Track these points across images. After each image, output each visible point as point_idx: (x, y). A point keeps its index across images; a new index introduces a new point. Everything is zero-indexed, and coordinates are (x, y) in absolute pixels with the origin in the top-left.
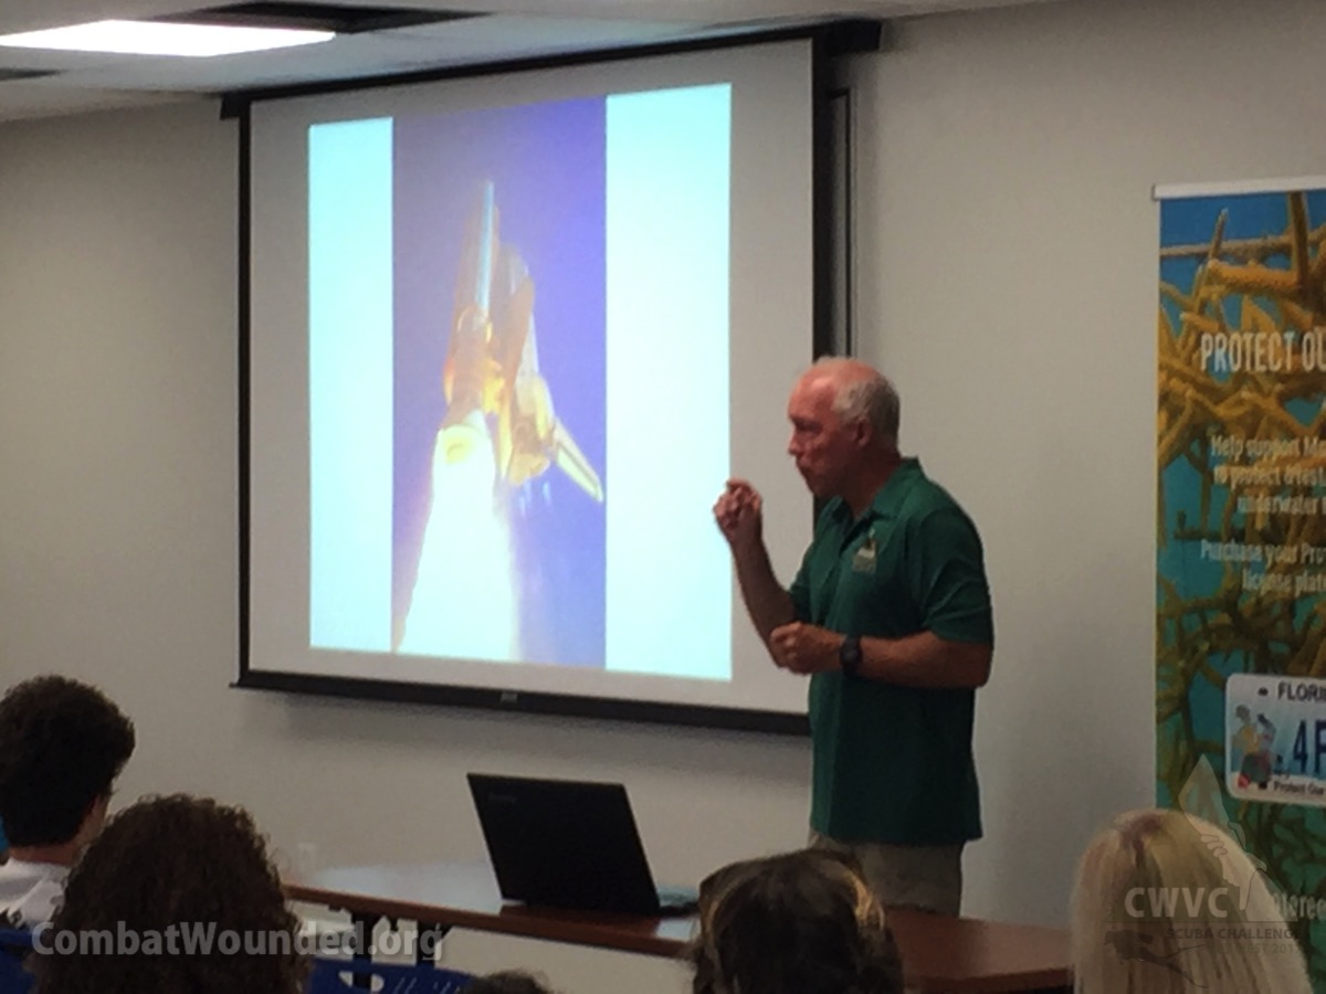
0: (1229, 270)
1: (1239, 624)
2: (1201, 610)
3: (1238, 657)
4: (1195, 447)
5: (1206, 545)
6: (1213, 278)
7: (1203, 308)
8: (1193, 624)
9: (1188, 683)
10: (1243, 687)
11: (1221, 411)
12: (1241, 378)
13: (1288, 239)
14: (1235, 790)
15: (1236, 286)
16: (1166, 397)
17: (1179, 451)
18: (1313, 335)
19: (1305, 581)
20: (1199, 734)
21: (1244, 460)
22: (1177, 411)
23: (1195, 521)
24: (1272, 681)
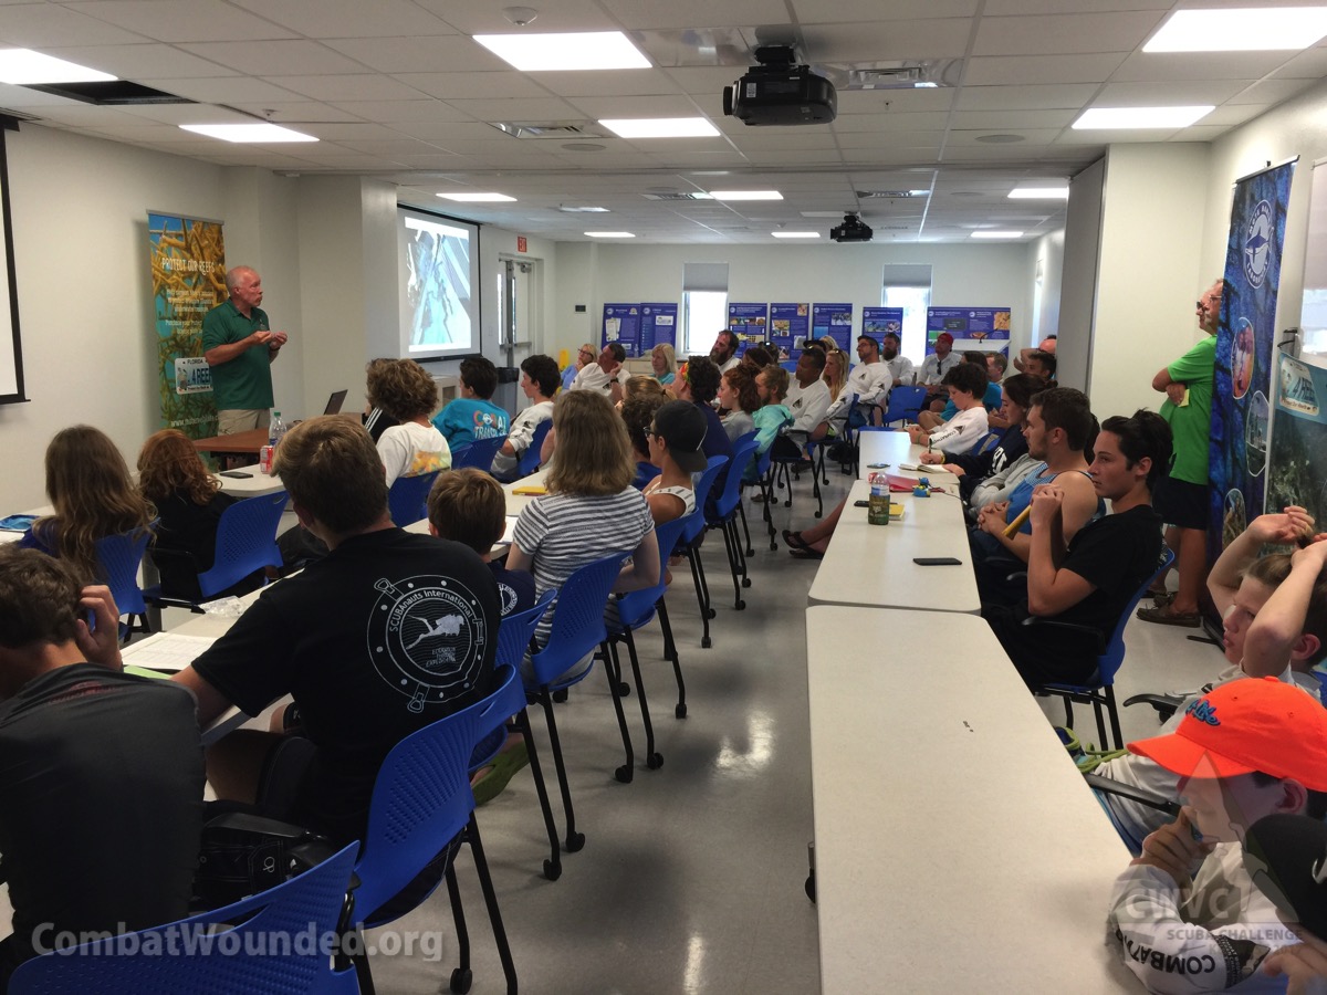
0: (168, 239)
1: (177, 344)
2: (167, 341)
3: (177, 353)
4: (162, 292)
5: (167, 321)
6: (164, 241)
7: (162, 250)
8: (165, 345)
9: (165, 362)
10: (179, 362)
11: (169, 281)
12: (173, 272)
13: (182, 232)
14: (178, 392)
15: (171, 245)
16: (154, 276)
17: (158, 293)
18: (191, 261)
19: (192, 331)
20: (169, 377)
21: (176, 296)
22: (157, 281)
23: (163, 314)
24: (186, 360)
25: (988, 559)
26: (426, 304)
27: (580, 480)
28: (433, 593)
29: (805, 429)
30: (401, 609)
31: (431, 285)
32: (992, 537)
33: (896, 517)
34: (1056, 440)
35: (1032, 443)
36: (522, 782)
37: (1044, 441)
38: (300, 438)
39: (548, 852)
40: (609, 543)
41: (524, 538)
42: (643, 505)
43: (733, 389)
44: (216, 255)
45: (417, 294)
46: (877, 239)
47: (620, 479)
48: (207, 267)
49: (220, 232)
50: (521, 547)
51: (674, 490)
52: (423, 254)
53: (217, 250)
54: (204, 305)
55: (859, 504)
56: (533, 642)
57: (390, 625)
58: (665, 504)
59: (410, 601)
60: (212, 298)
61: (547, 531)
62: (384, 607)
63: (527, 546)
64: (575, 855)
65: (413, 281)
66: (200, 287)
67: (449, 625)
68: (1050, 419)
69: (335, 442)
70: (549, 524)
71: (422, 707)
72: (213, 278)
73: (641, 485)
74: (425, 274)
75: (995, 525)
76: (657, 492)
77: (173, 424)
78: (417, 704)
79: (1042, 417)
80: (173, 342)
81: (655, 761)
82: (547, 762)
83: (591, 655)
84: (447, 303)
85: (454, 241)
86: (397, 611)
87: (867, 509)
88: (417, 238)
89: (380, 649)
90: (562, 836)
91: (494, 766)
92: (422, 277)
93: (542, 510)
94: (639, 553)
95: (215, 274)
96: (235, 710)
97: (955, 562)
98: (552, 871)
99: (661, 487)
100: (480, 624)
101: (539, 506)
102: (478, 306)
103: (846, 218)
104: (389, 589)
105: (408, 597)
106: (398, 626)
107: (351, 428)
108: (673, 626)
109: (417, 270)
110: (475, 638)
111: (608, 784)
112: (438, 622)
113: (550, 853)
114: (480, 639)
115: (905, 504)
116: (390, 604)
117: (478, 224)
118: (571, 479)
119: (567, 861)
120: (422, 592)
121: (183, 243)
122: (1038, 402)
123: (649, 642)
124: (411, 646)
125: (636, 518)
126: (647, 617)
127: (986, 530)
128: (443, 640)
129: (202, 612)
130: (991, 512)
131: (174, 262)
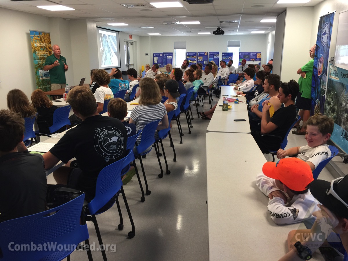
0: (35, 38)
1: (39, 66)
2: (37, 65)
3: (40, 69)
4: (35, 52)
5: (36, 60)
6: (34, 38)
7: (34, 41)
9: (36, 71)
10: (40, 71)
11: (36, 49)
12: (37, 46)
13: (39, 36)
14: (41, 79)
15: (36, 39)
16: (32, 48)
17: (34, 52)
18: (42, 43)
19: (44, 62)
20: (38, 75)
21: (38, 53)
22: (33, 49)
23: (35, 58)
24: (42, 70)
25: (253, 119)
26: (105, 54)
27: (147, 101)
28: (110, 131)
29: (207, 86)
30: (102, 136)
31: (106, 49)
32: (255, 114)
33: (230, 109)
34: (271, 88)
35: (265, 89)
36: (135, 179)
37: (268, 88)
38: (73, 92)
39: (141, 195)
40: (155, 117)
41: (133, 117)
42: (164, 107)
43: (187, 76)
44: (48, 41)
45: (103, 51)
46: (226, 34)
47: (158, 100)
48: (46, 45)
49: (49, 35)
50: (133, 119)
51: (172, 103)
52: (104, 40)
53: (49, 40)
54: (46, 56)
55: (220, 106)
56: (136, 143)
57: (99, 140)
58: (170, 106)
59: (104, 133)
60: (48, 53)
61: (139, 115)
62: (98, 135)
63: (134, 118)
64: (148, 196)
65: (102, 48)
66: (45, 50)
67: (114, 139)
68: (270, 83)
69: (83, 93)
70: (140, 113)
71: (108, 160)
72: (48, 48)
73: (163, 102)
74: (105, 46)
75: (255, 110)
76: (168, 104)
77: (40, 88)
78: (107, 159)
79: (268, 82)
80: (38, 66)
81: (168, 172)
82: (140, 173)
83: (151, 146)
84: (111, 53)
85: (112, 36)
86: (101, 136)
87: (222, 107)
88: (102, 36)
89: (97, 146)
90: (145, 192)
91: (128, 174)
92: (104, 46)
93: (138, 109)
94: (163, 120)
95: (48, 47)
96: (61, 162)
97: (245, 120)
98: (143, 200)
99: (168, 102)
100: (122, 139)
101: (137, 108)
102: (119, 54)
103: (217, 28)
104: (99, 130)
105: (104, 132)
106: (102, 140)
107: (86, 89)
108: (172, 138)
109: (103, 45)
110: (121, 142)
111: (157, 178)
112: (111, 139)
113: (142, 196)
114: (123, 143)
115: (232, 105)
116: (99, 134)
117: (119, 32)
118: (145, 101)
119: (146, 197)
120: (107, 131)
121: (39, 39)
122: (267, 78)
123: (166, 143)
124: (105, 145)
125: (162, 111)
126: (166, 136)
127: (253, 112)
128: (113, 143)
129: (51, 137)
130: (254, 107)
131: (37, 44)
